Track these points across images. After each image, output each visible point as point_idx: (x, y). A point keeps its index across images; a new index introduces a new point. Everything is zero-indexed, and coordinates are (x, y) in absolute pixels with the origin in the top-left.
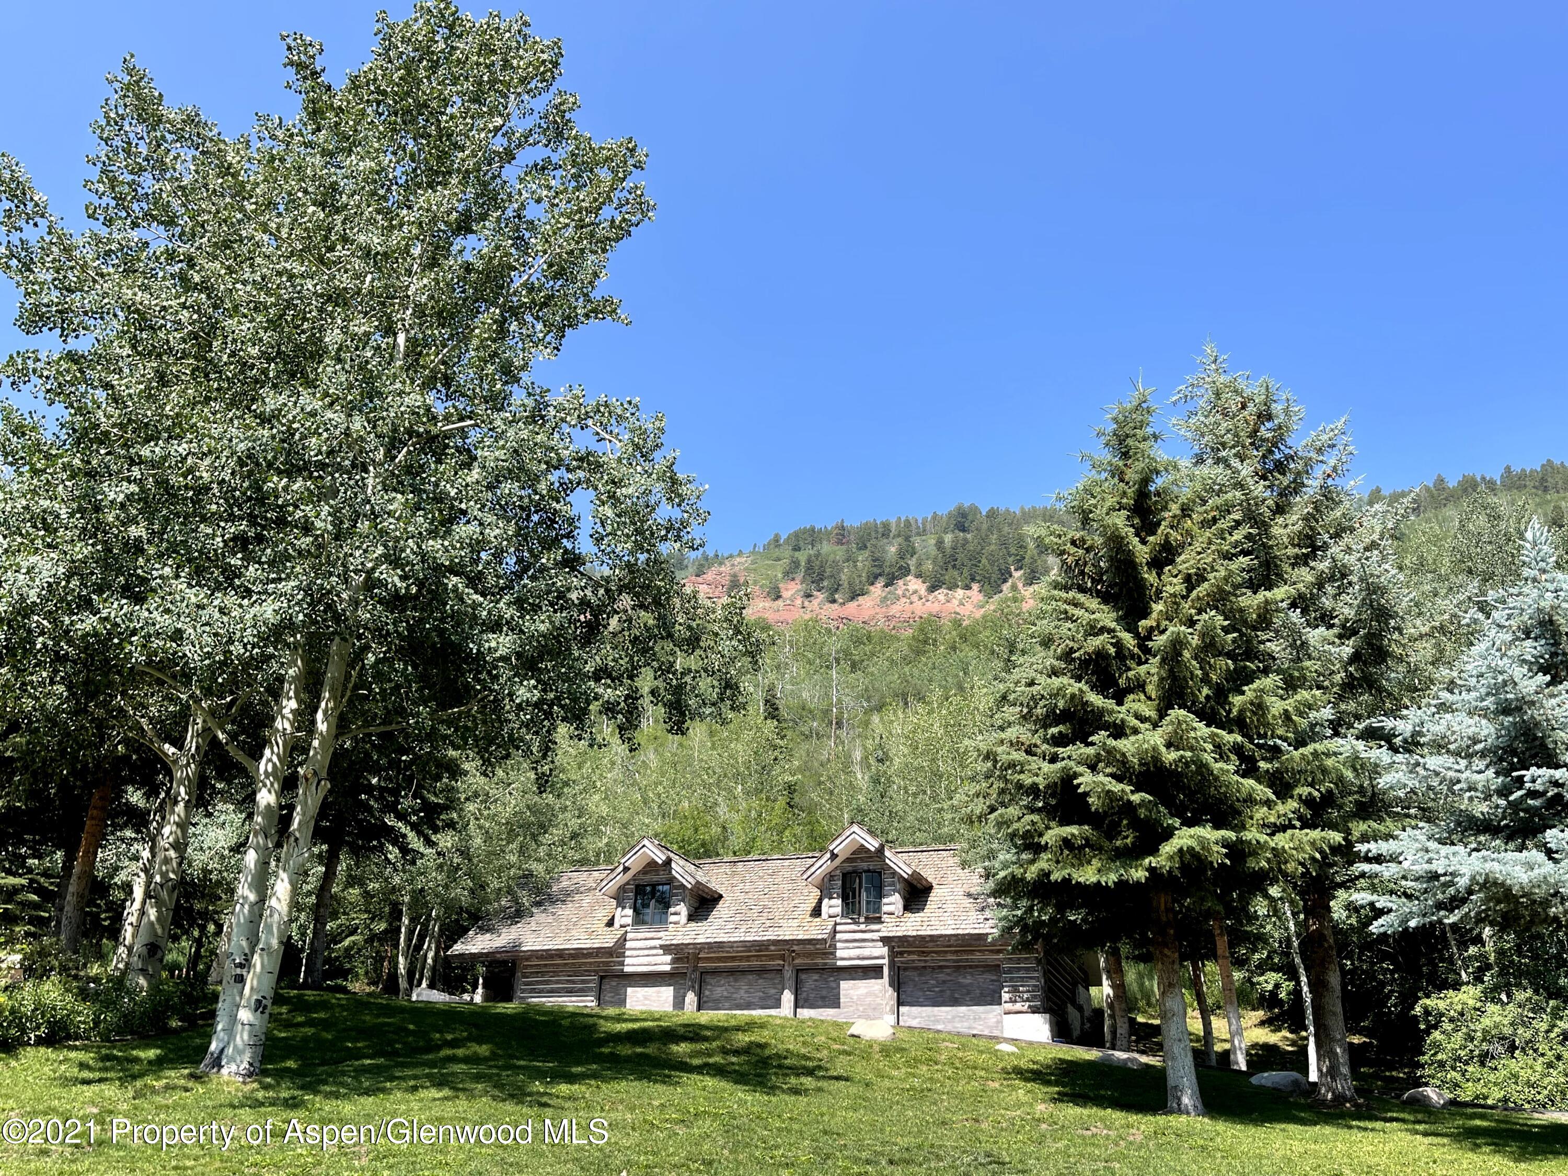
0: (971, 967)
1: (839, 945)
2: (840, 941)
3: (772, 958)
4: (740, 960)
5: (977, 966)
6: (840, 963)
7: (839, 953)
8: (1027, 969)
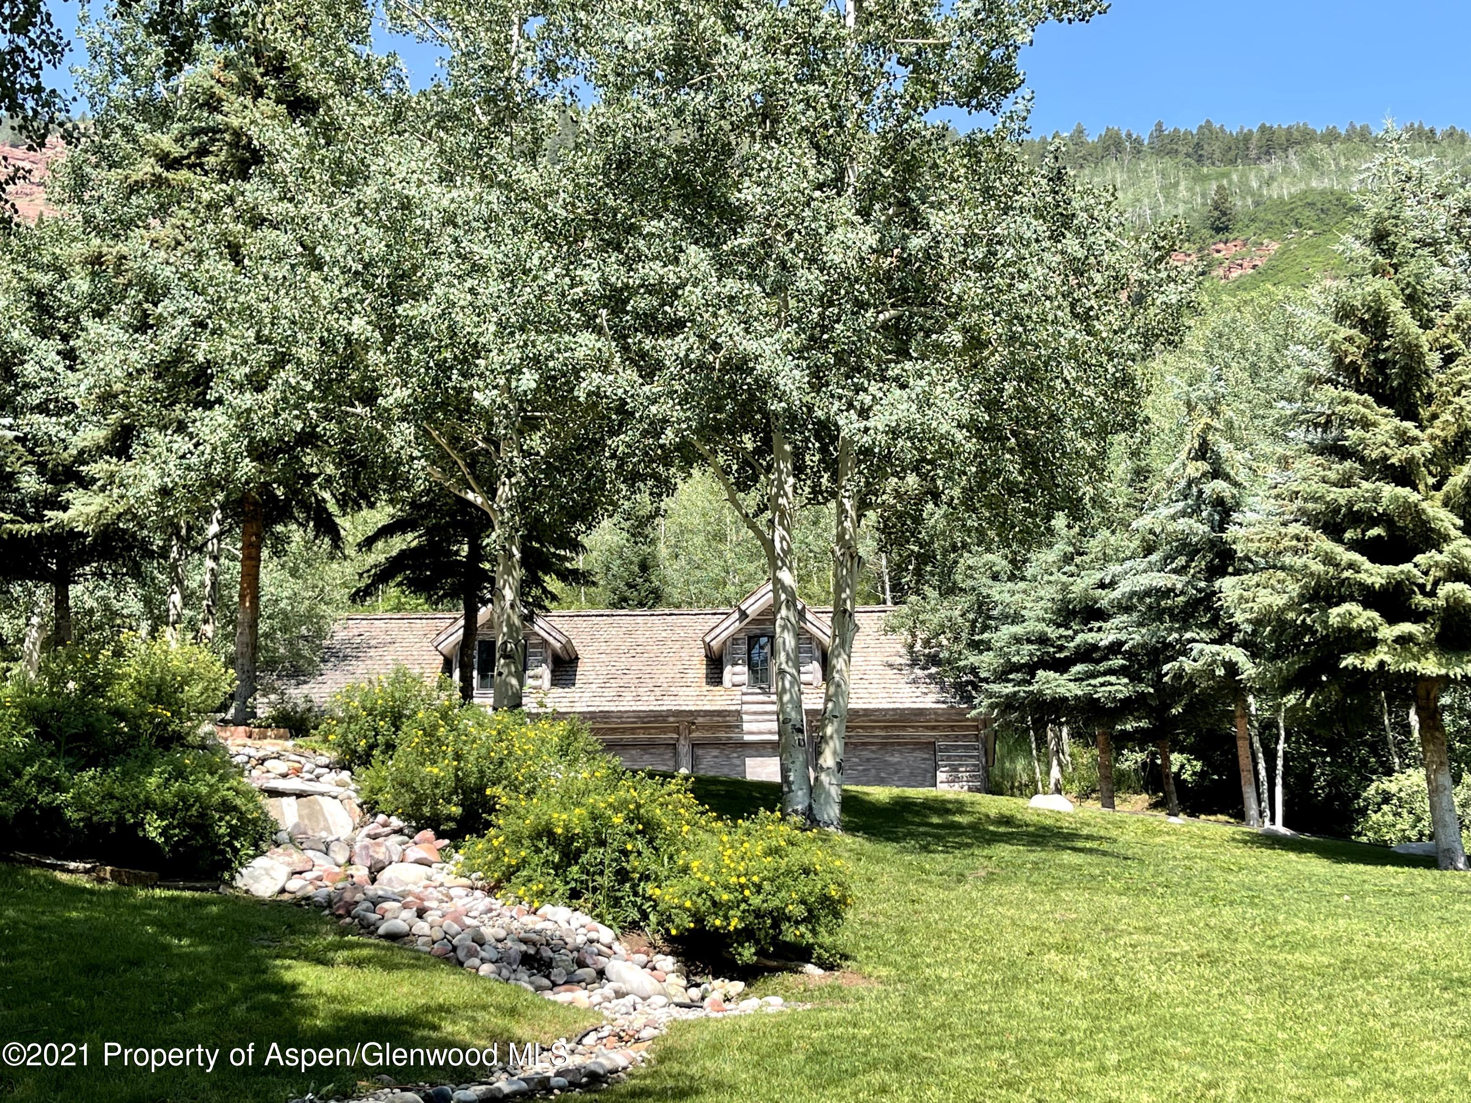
0: (899, 744)
1: (745, 717)
2: (746, 713)
3: (663, 730)
4: (623, 733)
5: (906, 744)
6: (747, 738)
7: (746, 727)
8: (966, 748)
